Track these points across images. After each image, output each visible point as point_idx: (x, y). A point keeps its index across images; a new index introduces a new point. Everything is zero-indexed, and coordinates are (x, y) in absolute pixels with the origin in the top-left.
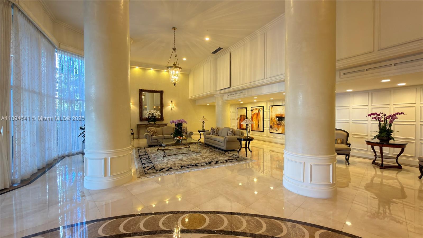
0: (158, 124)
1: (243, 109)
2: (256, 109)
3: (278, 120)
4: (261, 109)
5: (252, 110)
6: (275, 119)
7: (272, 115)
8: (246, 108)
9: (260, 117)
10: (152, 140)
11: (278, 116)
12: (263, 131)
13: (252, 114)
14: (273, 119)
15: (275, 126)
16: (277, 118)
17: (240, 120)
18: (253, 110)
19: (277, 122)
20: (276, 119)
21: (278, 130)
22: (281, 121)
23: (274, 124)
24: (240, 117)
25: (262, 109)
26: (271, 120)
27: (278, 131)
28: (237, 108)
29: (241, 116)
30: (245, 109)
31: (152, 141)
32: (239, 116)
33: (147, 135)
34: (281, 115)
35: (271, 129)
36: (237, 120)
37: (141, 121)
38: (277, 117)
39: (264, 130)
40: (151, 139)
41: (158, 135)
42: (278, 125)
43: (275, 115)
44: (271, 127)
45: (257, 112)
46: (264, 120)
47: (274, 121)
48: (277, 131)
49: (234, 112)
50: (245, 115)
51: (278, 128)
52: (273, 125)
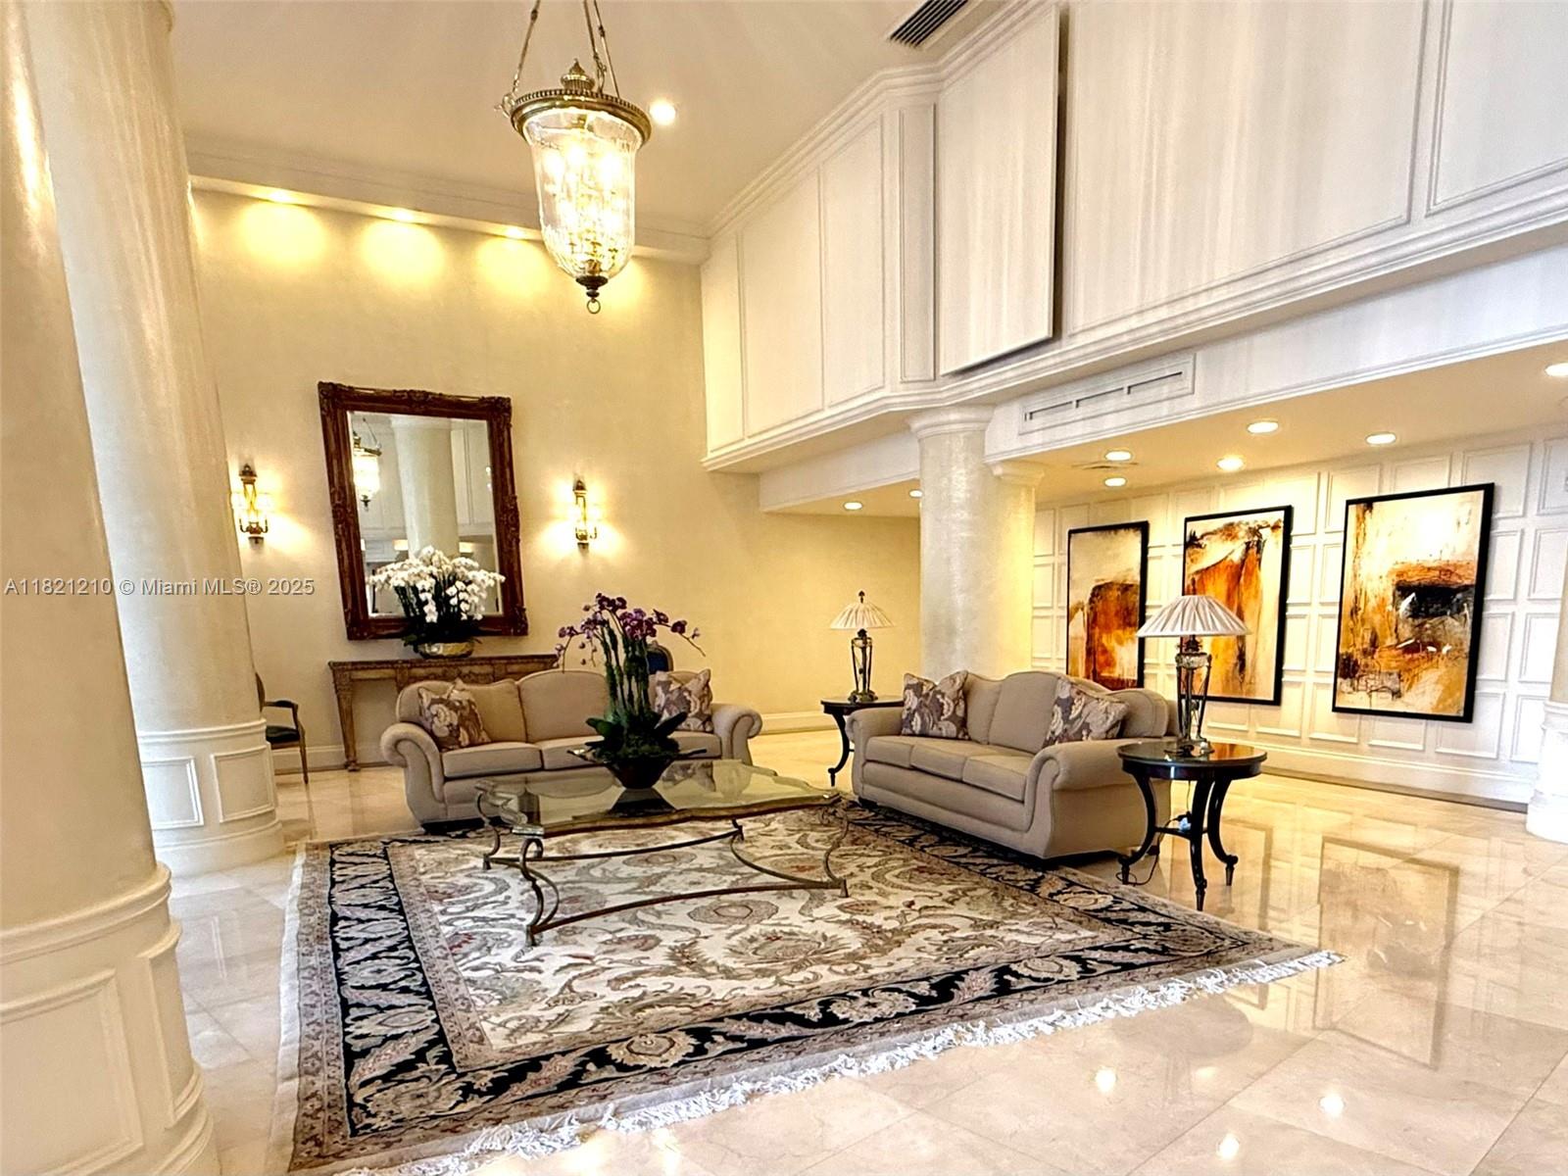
0: (489, 661)
1: (1122, 532)
2: (1229, 532)
3: (1415, 612)
4: (1266, 533)
5: (1191, 543)
6: (1390, 608)
7: (1363, 573)
8: (1143, 528)
9: (1257, 594)
10: (447, 779)
11: (1414, 578)
12: (1277, 701)
13: (1193, 568)
14: (1373, 603)
15: (1385, 659)
16: (1404, 596)
17: (1092, 623)
18: (1203, 542)
19: (1406, 631)
20: (1396, 605)
21: (1410, 686)
22: (1435, 620)
23: (1374, 643)
24: (1093, 595)
25: (1280, 532)
26: (1350, 613)
27: (1408, 697)
28: (1071, 532)
29: (1099, 588)
30: (1134, 540)
31: (448, 785)
32: (1082, 594)
33: (402, 746)
34: (1446, 570)
35: (1344, 684)
36: (1069, 618)
37: (361, 638)
38: (1403, 589)
39: (1286, 692)
40: (435, 770)
41: (494, 741)
42: (1408, 650)
43: (1390, 573)
44: (1346, 668)
45: (1236, 557)
46: (1290, 611)
47: (1377, 619)
48: (1397, 694)
49: (1050, 560)
50: (1135, 578)
51: (1406, 675)
52: (1365, 652)
